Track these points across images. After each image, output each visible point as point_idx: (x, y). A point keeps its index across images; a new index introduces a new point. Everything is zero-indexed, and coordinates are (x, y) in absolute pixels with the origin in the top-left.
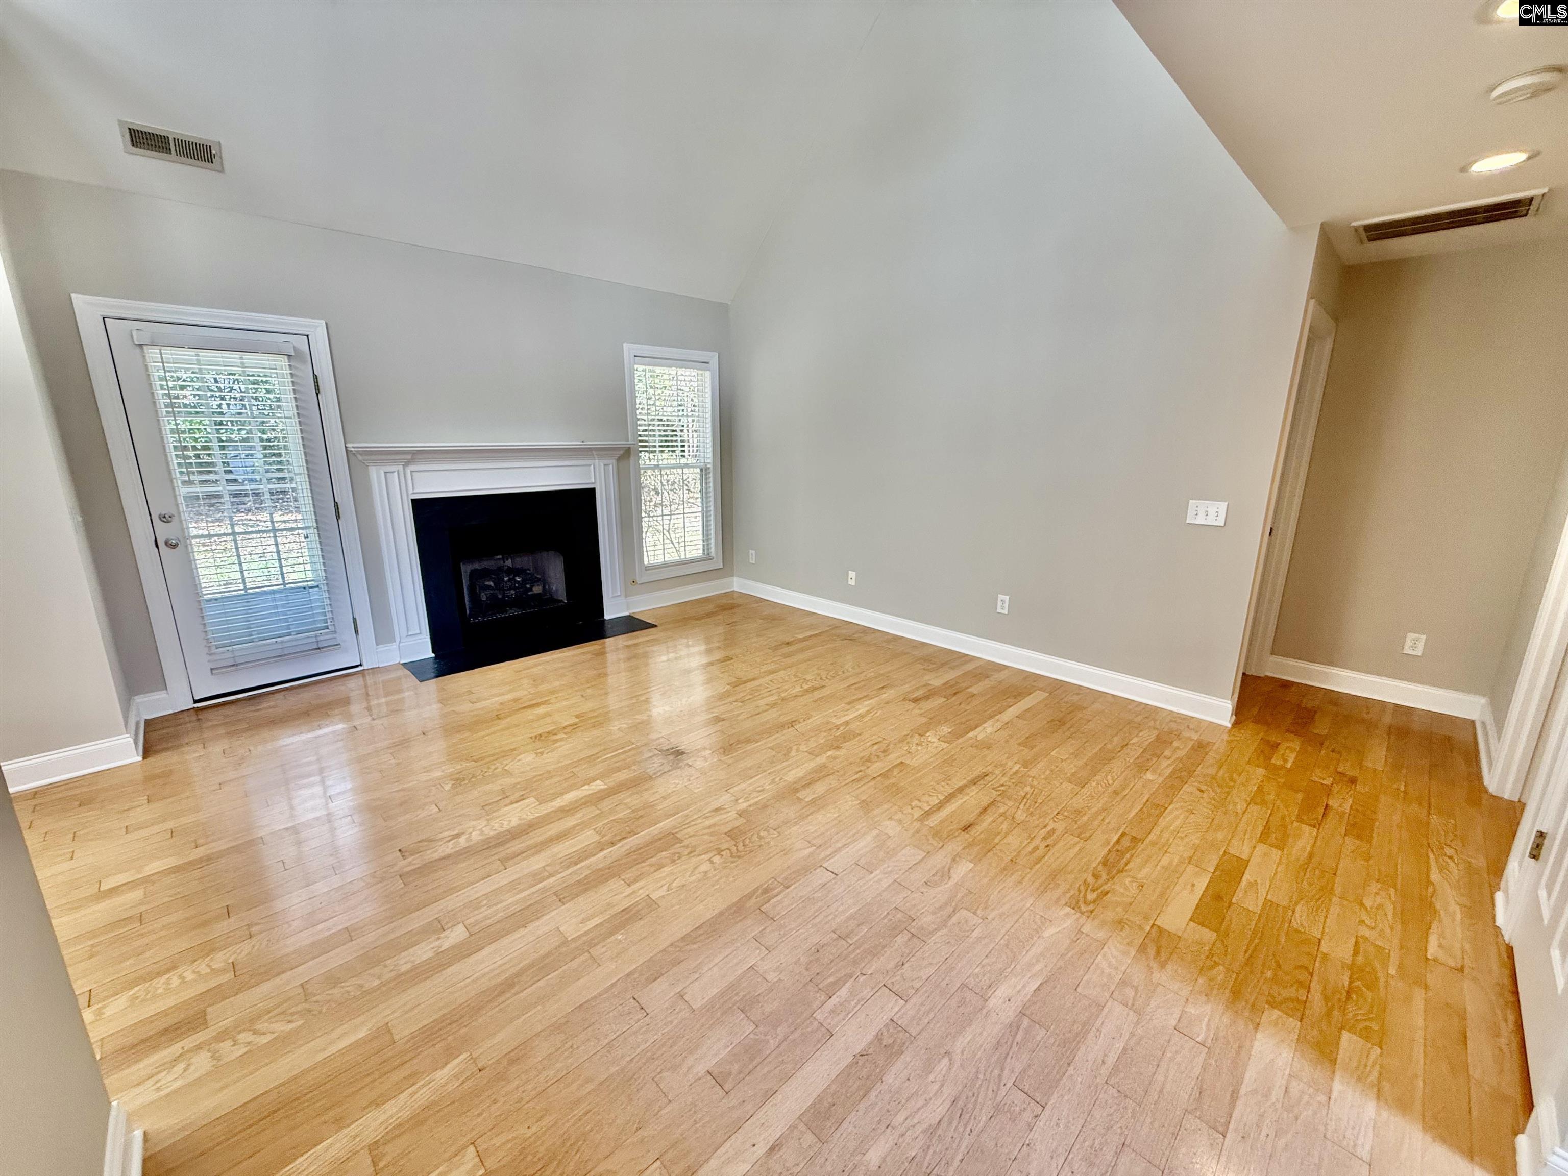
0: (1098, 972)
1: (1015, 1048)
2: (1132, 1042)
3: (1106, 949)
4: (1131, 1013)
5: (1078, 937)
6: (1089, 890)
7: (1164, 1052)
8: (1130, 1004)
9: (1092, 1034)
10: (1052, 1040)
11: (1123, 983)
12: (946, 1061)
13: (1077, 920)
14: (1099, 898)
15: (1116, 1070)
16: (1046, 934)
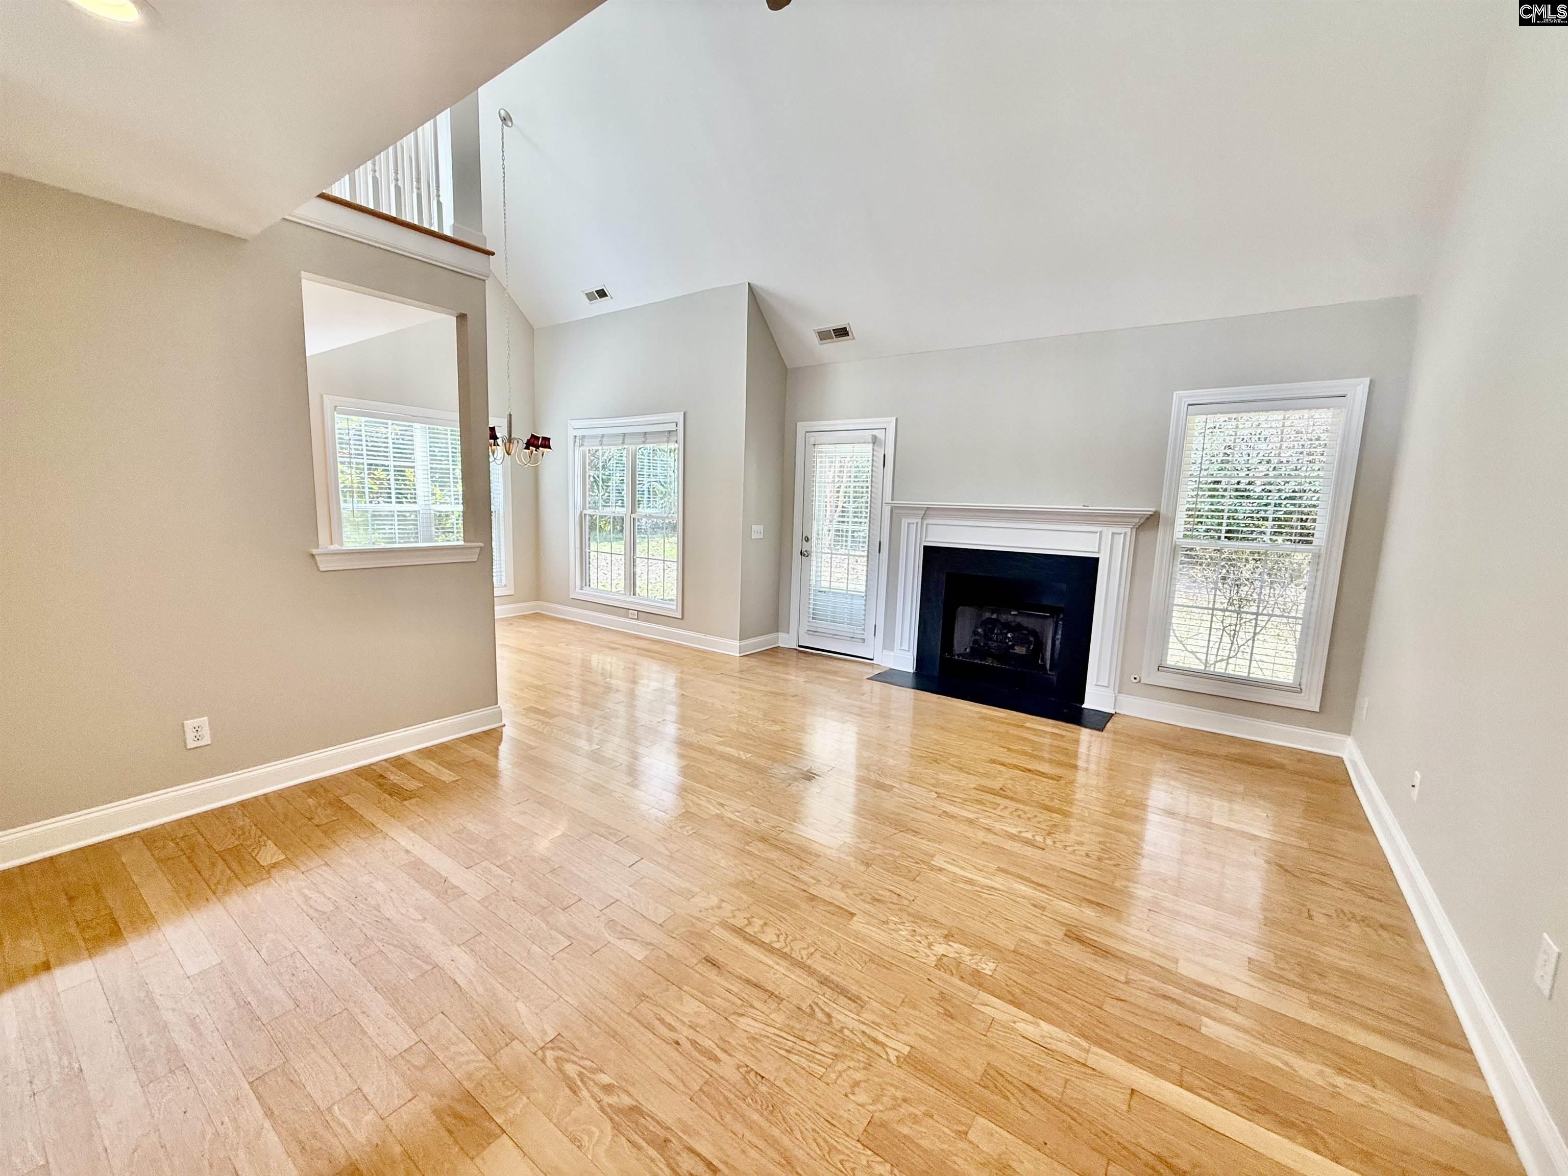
0: (454, 1039)
1: (408, 956)
2: (367, 1041)
3: (482, 1057)
4: (395, 1053)
5: (507, 1034)
6: (582, 1070)
7: (343, 1066)
8: (405, 1055)
9: (391, 1010)
10: (402, 981)
11: (432, 1058)
12: (420, 917)
13: (533, 1040)
14: (566, 1078)
15: (353, 1019)
16: (520, 1006)
